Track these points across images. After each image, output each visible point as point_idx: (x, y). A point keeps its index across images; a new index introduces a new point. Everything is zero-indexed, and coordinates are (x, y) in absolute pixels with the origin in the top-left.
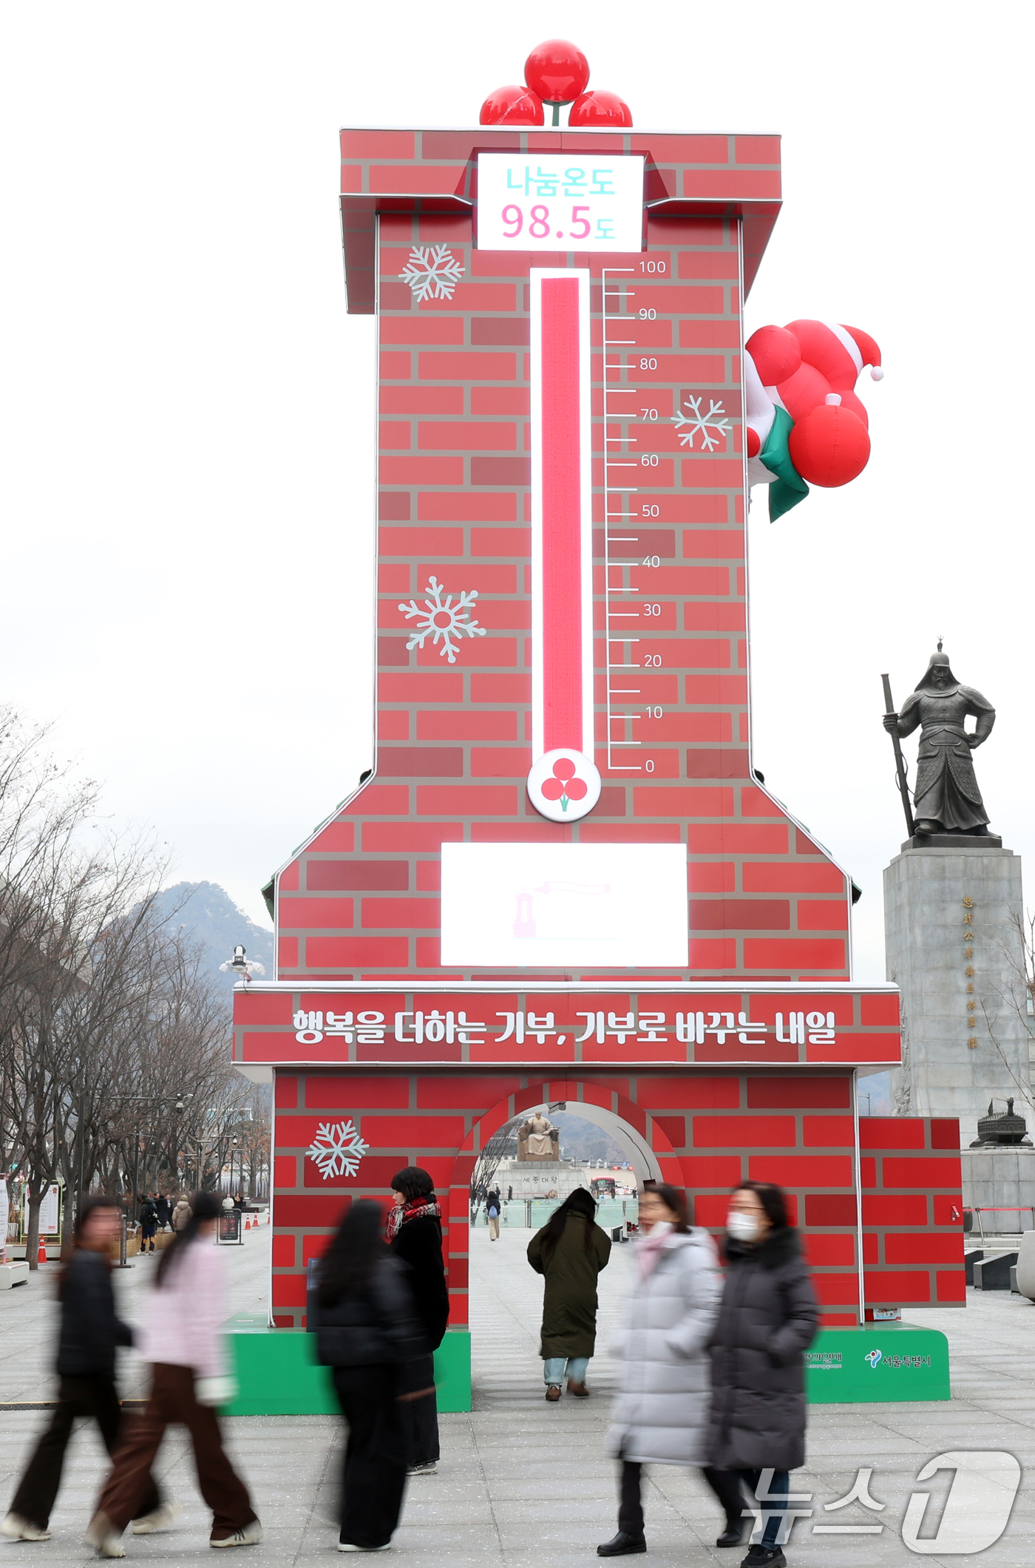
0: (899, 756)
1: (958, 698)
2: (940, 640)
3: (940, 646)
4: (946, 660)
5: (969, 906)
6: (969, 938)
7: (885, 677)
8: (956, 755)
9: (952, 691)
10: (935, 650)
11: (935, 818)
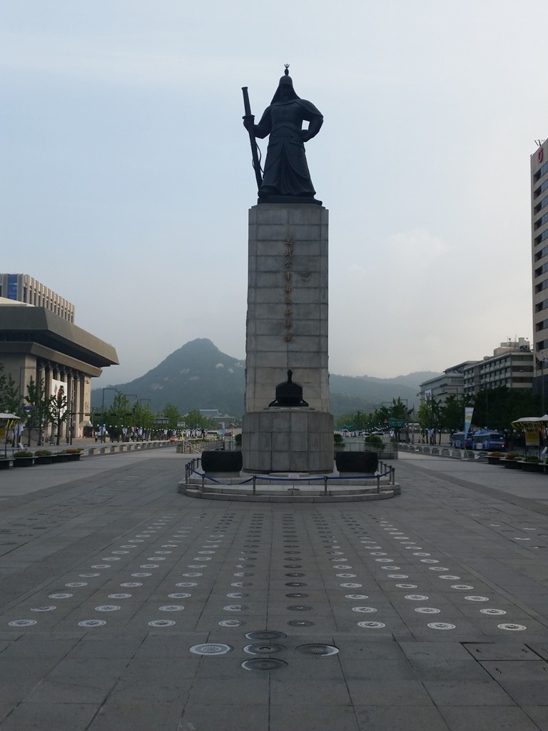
0: (254, 147)
1: (295, 105)
2: (287, 67)
3: (287, 72)
4: (290, 80)
5: (290, 243)
6: (288, 266)
7: (245, 90)
8: (291, 143)
9: (291, 101)
10: (284, 75)
11: (273, 185)
